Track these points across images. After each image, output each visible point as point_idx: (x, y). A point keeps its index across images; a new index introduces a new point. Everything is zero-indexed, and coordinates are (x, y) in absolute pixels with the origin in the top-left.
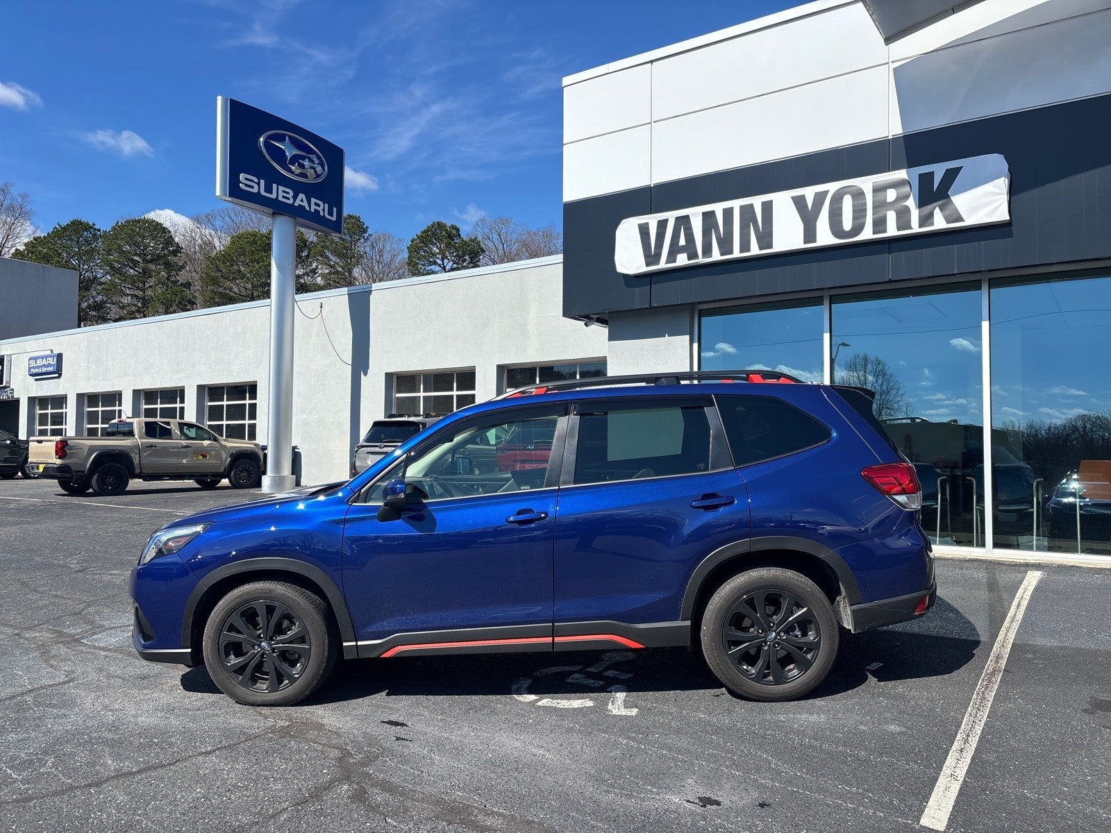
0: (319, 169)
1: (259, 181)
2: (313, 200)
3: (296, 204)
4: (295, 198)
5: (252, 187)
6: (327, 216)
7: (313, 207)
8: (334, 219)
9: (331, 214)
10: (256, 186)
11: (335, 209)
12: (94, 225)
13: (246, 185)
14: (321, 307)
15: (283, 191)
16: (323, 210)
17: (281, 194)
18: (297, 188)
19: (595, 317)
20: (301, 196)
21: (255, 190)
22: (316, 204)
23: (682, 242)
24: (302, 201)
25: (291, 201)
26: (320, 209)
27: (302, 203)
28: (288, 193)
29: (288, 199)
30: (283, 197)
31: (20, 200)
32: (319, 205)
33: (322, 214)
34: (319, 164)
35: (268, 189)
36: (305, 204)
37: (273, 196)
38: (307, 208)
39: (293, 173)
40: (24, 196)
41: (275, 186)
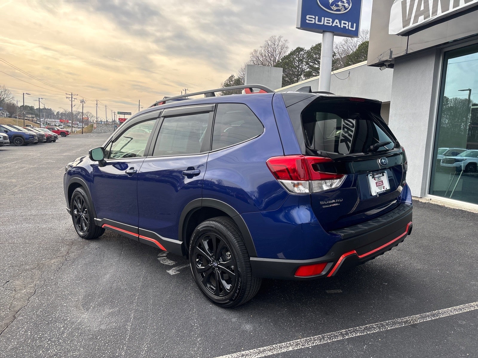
0: (346, 5)
1: (315, 17)
2: (343, 22)
3: (333, 25)
4: (333, 22)
5: (312, 21)
6: (350, 28)
7: (342, 25)
8: (354, 29)
9: (352, 27)
10: (313, 20)
11: (355, 24)
12: (304, 48)
13: (309, 20)
14: (349, 74)
15: (327, 20)
16: (348, 26)
17: (326, 21)
18: (334, 17)
19: (387, 64)
20: (337, 21)
21: (313, 22)
22: (344, 24)
23: (422, 8)
24: (337, 23)
25: (330, 24)
26: (346, 26)
27: (336, 24)
28: (330, 20)
29: (329, 23)
30: (327, 23)
31: (284, 42)
32: (345, 24)
33: (347, 28)
34: (347, 3)
35: (320, 20)
36: (338, 25)
37: (322, 23)
38: (339, 26)
39: (332, 10)
40: (286, 41)
41: (323, 18)
